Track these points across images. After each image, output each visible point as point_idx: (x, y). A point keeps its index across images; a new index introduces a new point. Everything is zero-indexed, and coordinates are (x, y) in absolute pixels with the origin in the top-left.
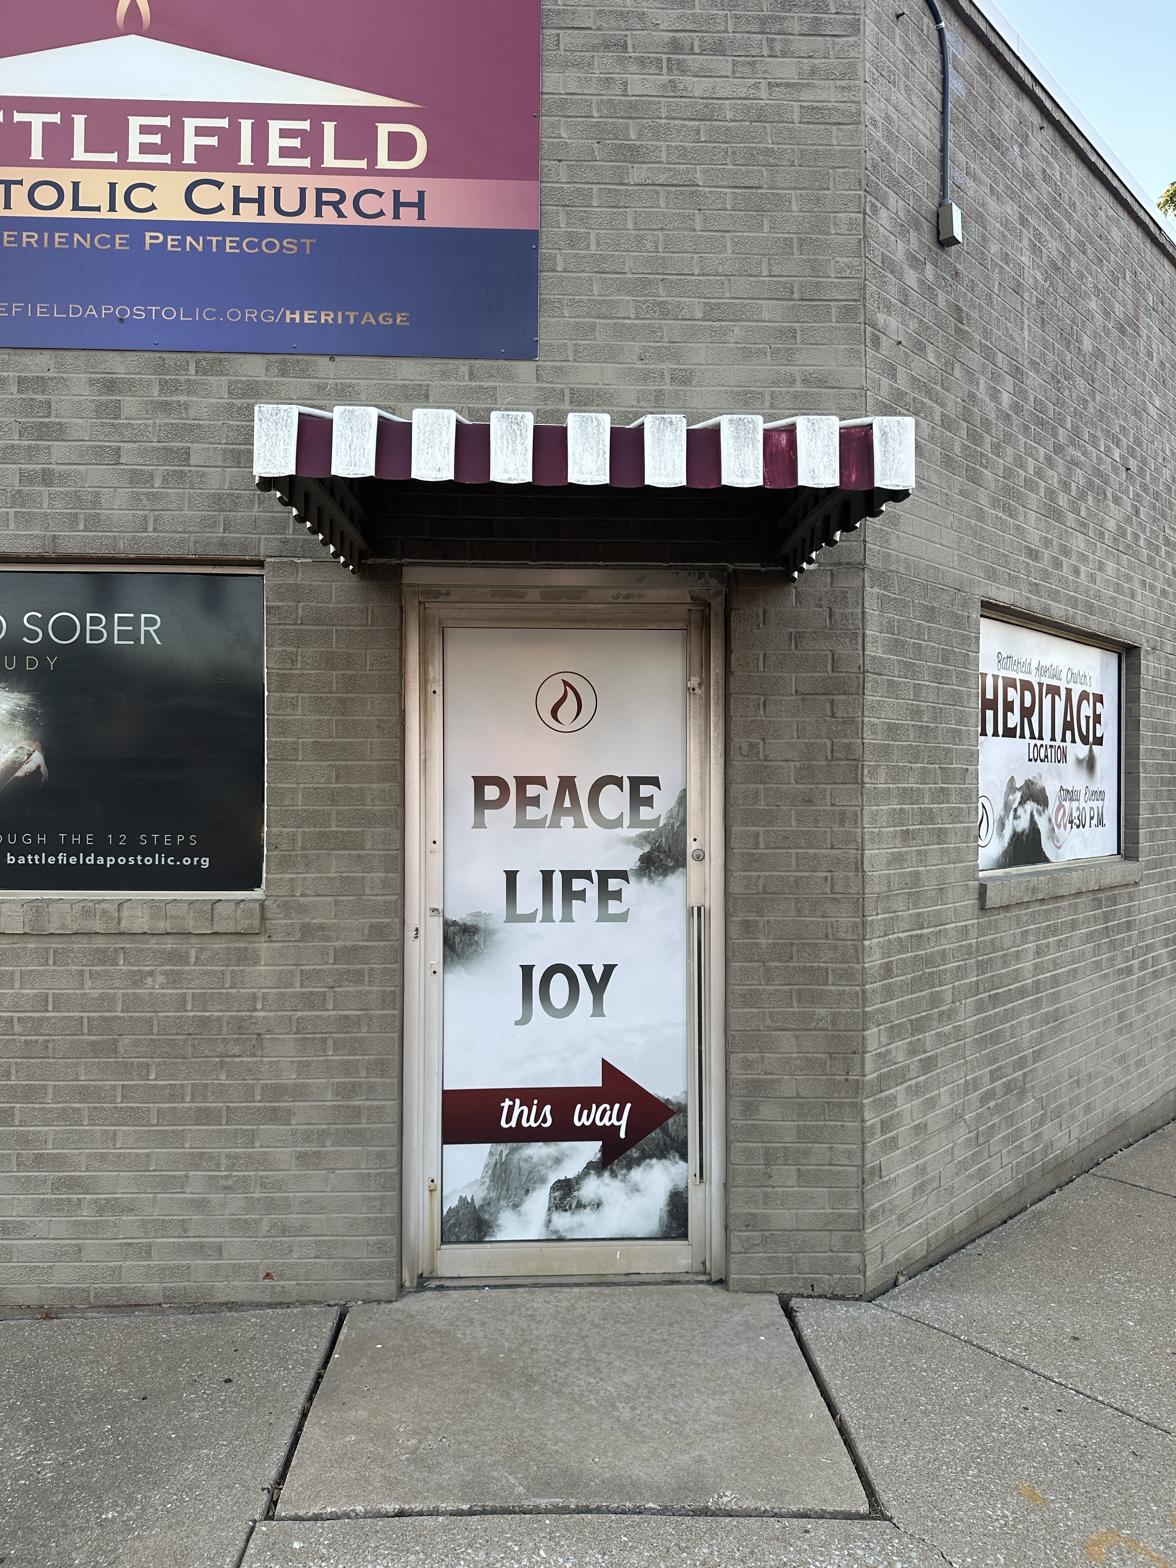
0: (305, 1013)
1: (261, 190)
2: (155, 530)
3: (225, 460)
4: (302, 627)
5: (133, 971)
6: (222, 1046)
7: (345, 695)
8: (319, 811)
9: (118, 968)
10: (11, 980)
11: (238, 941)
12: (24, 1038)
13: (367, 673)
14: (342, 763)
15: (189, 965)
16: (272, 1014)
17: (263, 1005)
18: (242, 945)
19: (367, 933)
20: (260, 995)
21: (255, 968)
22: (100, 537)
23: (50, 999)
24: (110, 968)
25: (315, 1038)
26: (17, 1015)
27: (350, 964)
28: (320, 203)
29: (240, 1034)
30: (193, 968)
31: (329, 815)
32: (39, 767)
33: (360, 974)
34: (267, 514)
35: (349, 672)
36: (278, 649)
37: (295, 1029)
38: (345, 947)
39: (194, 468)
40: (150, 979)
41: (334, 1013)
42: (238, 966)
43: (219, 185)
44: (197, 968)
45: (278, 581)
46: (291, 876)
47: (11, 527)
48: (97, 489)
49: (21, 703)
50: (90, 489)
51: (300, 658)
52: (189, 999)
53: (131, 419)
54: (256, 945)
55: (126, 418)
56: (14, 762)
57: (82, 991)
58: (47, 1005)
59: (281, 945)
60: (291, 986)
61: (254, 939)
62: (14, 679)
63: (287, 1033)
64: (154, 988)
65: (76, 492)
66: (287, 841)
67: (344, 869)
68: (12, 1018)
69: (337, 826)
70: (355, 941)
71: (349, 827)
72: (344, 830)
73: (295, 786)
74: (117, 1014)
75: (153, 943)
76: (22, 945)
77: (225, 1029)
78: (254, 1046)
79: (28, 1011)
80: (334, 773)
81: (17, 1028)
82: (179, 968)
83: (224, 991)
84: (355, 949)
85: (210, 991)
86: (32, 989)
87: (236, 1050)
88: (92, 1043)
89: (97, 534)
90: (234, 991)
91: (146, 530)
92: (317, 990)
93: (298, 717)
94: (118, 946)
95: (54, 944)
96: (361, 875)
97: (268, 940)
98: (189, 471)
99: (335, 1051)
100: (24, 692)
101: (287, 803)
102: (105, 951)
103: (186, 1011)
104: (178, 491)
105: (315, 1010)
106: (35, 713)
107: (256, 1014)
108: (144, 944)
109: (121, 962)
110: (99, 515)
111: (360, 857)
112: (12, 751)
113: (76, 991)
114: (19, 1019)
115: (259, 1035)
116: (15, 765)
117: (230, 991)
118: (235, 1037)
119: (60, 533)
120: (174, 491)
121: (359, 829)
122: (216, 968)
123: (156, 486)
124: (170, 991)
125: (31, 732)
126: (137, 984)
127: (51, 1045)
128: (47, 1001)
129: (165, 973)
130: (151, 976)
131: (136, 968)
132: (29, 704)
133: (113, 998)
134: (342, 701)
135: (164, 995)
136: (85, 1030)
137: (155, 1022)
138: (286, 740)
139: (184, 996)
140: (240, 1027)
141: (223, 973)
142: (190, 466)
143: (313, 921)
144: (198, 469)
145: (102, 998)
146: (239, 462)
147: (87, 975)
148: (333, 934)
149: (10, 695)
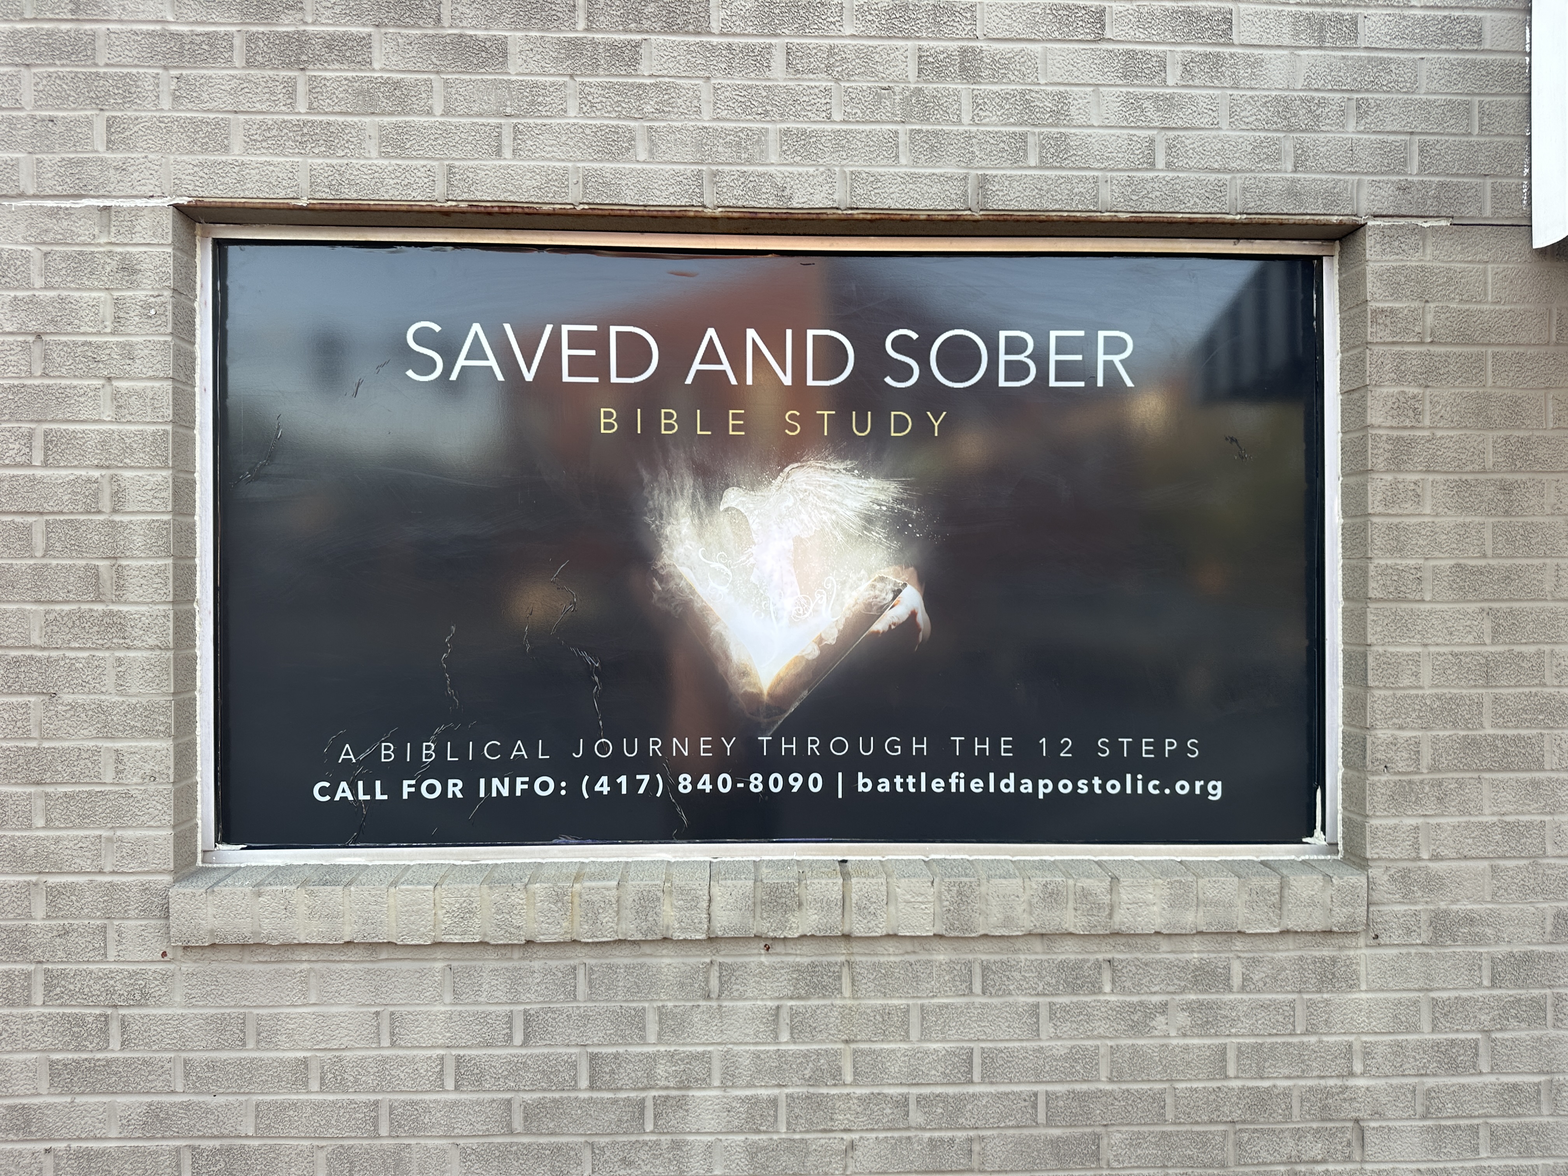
0: (1441, 1081)
2: (1169, 166)
3: (1296, 34)
4: (1434, 349)
5: (1130, 1004)
6: (1291, 1143)
7: (1510, 477)
8: (1462, 697)
9: (1102, 998)
10: (905, 1023)
11: (1318, 944)
12: (927, 1135)
13: (1549, 434)
14: (1504, 605)
15: (1231, 991)
16: (1382, 1082)
17: (1365, 1066)
18: (1326, 952)
19: (1549, 928)
20: (1357, 1047)
21: (1350, 996)
22: (1068, 180)
23: (977, 1060)
24: (1088, 999)
25: (1458, 1127)
26: (915, 1091)
27: (1520, 987)
29: (1323, 1120)
30: (1239, 996)
31: (1480, 704)
32: (913, 615)
33: (1538, 1005)
34: (1373, 137)
35: (1517, 433)
36: (1391, 390)
37: (1420, 1109)
38: (1512, 955)
39: (1240, 50)
40: (1161, 1019)
41: (1492, 1079)
42: (1320, 991)
44: (1245, 997)
45: (1391, 261)
46: (1413, 821)
47: (903, 160)
48: (1062, 89)
49: (882, 497)
50: (1049, 89)
51: (1428, 406)
52: (1231, 1055)
54: (1351, 953)
56: (869, 606)
57: (1035, 1044)
58: (970, 1071)
59: (1394, 951)
60: (1417, 1030)
61: (1347, 941)
62: (870, 454)
63: (1409, 1118)
64: (1168, 1036)
65: (1023, 93)
66: (1405, 755)
67: (1509, 808)
68: (906, 1098)
69: (1495, 725)
70: (1529, 943)
71: (1516, 728)
72: (1510, 732)
73: (1419, 649)
74: (1101, 1086)
75: (1165, 952)
76: (924, 957)
77: (1296, 1111)
78: (1349, 1144)
79: (936, 1084)
80: (1487, 625)
81: (916, 1117)
82: (1214, 997)
83: (1295, 1040)
84: (1528, 958)
85: (1270, 1040)
86: (944, 1040)
87: (1317, 1150)
88: (1054, 1143)
89: (1064, 173)
90: (1313, 1039)
91: (1152, 166)
92: (1462, 1036)
93: (1426, 519)
94: (1100, 957)
95: (983, 955)
96: (1539, 818)
97: (1372, 942)
98: (1232, 55)
99: (1493, 1150)
100: (887, 477)
101: (1407, 682)
102: (1078, 966)
103: (1227, 1077)
104: (1211, 92)
105: (1459, 1075)
106: (906, 515)
107: (1351, 1082)
108: (1150, 951)
109: (1107, 988)
110: (1066, 136)
111: (1536, 784)
112: (865, 585)
113: (1024, 1044)
114: (920, 1099)
115: (1357, 1121)
116: (874, 611)
117: (1305, 1039)
118: (1315, 1125)
119: (994, 172)
120: (1204, 92)
121: (1534, 732)
122: (1280, 997)
123: (1170, 82)
124: (1196, 1041)
125: (901, 550)
126: (1138, 1028)
127: (976, 1148)
128: (971, 1064)
129: (1189, 1008)
130: (1163, 1013)
131: (1135, 999)
132: (896, 500)
133: (1090, 1059)
134: (1506, 488)
135: (1186, 1049)
136: (1041, 1118)
137: (1169, 1101)
138: (1404, 562)
139: (1223, 1049)
140: (1325, 1107)
141: (1292, 1004)
142: (1233, 45)
143: (1454, 907)
144: (1248, 51)
145: (1073, 1056)
146: (1322, 39)
147: (1044, 1013)
148: (1489, 931)
149: (862, 482)
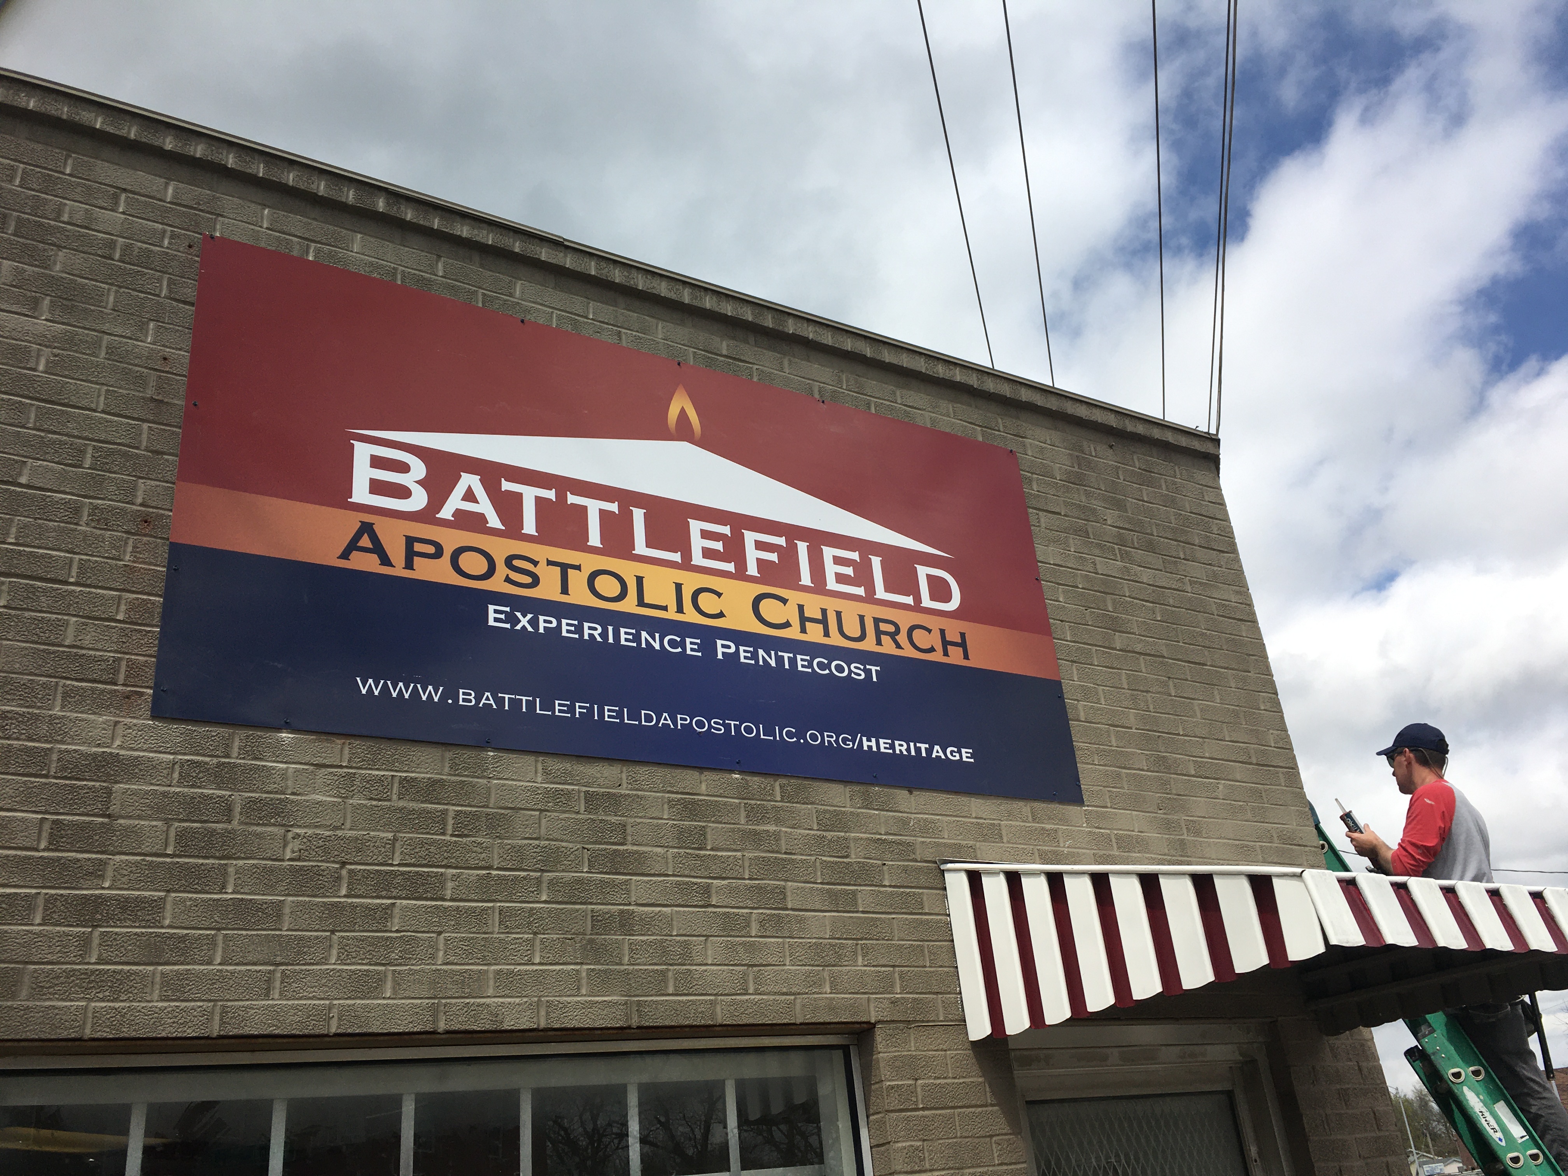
1: (824, 612)
2: (756, 991)
3: (822, 902)
4: (925, 1113)
13: (997, 1168)
22: (694, 1002)
28: (879, 633)
34: (873, 969)
35: (979, 1170)
39: (791, 913)
43: (784, 601)
45: (893, 1052)
47: (583, 991)
48: (686, 938)
50: (678, 938)
53: (717, 850)
55: (712, 849)
65: (662, 941)
89: (691, 998)
104: (777, 940)
119: (645, 999)
120: (773, 940)
142: (787, 909)
144: (796, 913)
146: (837, 905)
